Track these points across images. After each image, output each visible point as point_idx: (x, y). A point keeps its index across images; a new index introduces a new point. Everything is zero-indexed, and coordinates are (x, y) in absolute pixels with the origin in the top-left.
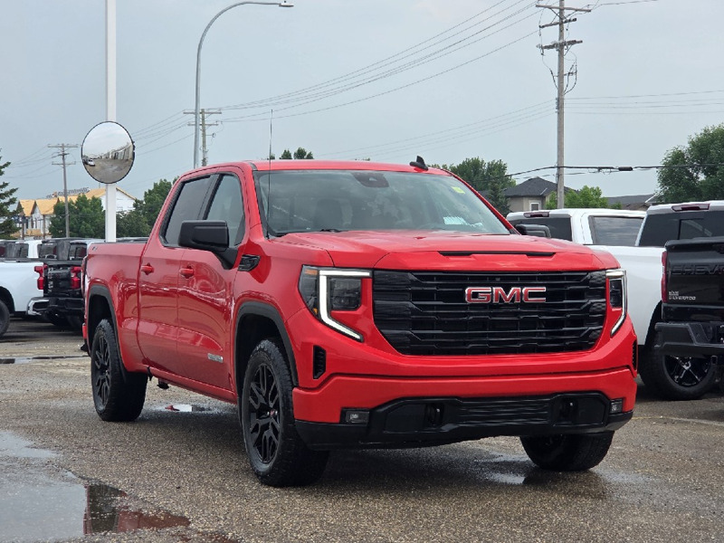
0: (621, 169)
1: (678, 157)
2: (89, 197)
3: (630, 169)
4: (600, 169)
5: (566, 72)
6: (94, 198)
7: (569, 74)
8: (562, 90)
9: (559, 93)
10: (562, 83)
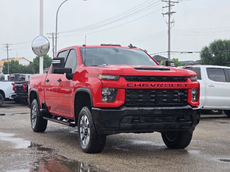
0: (189, 53)
1: (206, 49)
2: (15, 60)
3: (192, 53)
4: (182, 52)
5: (171, 22)
6: (16, 61)
7: (172, 22)
8: (170, 27)
9: (169, 29)
10: (170, 25)
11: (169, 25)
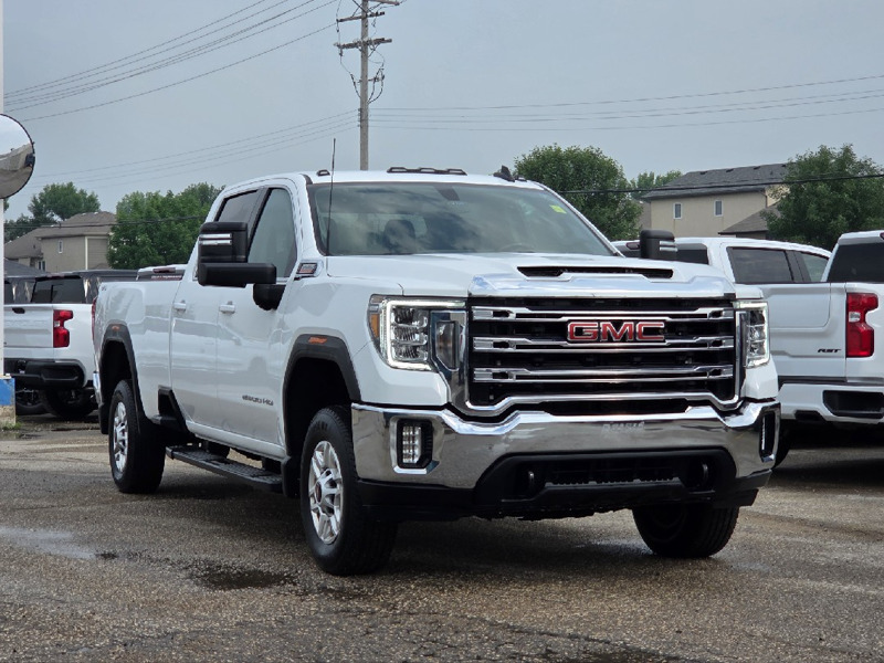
5: (371, 76)
7: (375, 79)
8: (366, 97)
9: (362, 103)
10: (366, 90)
11: (364, 90)
